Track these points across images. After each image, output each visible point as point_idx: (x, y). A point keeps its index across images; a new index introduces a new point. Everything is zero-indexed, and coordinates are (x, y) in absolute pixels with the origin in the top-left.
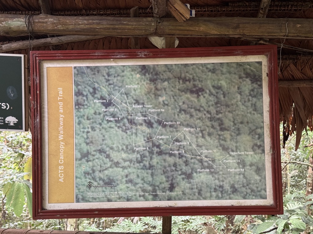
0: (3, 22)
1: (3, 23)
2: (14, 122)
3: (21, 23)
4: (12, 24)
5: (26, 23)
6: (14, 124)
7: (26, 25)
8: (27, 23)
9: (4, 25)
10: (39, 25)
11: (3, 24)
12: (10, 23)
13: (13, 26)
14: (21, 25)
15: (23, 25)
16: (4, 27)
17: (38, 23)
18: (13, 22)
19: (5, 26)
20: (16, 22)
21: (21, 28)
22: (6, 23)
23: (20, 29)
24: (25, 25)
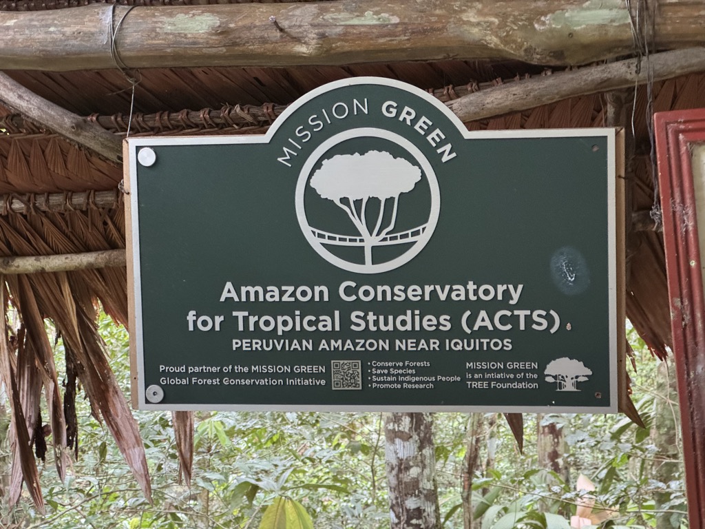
0: (546, 16)
1: (543, 18)
2: (577, 377)
3: (614, 13)
4: (576, 19)
5: (630, 13)
6: (578, 384)
7: (633, 18)
8: (636, 13)
9: (550, 24)
10: (680, 15)
11: (544, 23)
12: (572, 17)
13: (583, 26)
14: (612, 21)
15: (620, 19)
16: (550, 35)
17: (677, 8)
18: (584, 13)
19: (552, 30)
20: (593, 12)
21: (612, 33)
22: (554, 19)
23: (606, 34)
24: (630, 20)
